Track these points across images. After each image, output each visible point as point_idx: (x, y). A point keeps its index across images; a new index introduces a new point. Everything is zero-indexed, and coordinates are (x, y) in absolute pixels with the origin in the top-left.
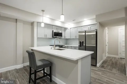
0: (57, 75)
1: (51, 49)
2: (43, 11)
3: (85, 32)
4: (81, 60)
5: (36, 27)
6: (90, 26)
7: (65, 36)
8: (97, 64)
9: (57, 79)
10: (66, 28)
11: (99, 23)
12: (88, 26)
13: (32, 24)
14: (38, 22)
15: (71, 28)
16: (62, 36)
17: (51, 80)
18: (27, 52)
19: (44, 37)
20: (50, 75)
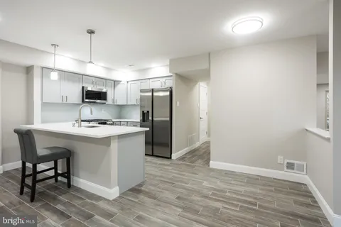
0: (81, 173)
1: (74, 126)
2: (55, 46)
3: (153, 91)
4: (117, 140)
5: (40, 80)
6: (164, 79)
7: (114, 100)
8: (173, 155)
9: (81, 180)
10: (117, 81)
11: (176, 74)
12: (161, 79)
13: (29, 70)
14: (43, 68)
15: (128, 82)
16: (105, 99)
17: (69, 185)
18: (16, 131)
19: (61, 101)
20: (67, 175)
